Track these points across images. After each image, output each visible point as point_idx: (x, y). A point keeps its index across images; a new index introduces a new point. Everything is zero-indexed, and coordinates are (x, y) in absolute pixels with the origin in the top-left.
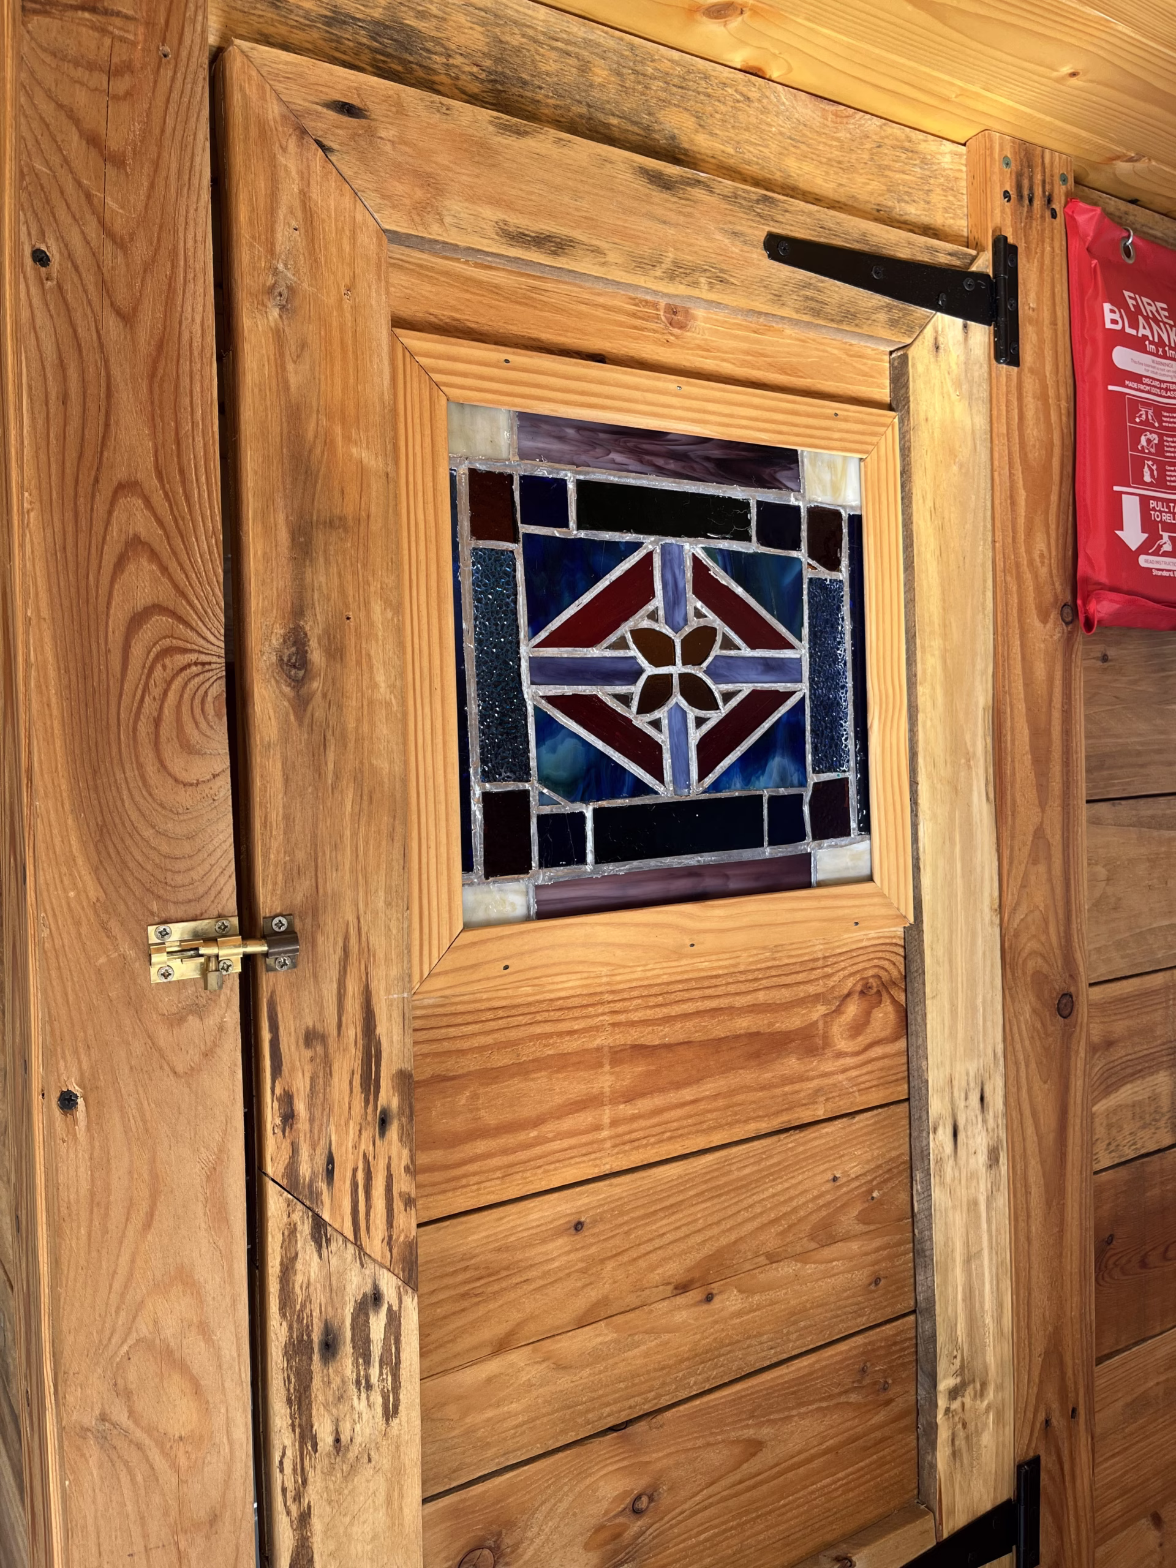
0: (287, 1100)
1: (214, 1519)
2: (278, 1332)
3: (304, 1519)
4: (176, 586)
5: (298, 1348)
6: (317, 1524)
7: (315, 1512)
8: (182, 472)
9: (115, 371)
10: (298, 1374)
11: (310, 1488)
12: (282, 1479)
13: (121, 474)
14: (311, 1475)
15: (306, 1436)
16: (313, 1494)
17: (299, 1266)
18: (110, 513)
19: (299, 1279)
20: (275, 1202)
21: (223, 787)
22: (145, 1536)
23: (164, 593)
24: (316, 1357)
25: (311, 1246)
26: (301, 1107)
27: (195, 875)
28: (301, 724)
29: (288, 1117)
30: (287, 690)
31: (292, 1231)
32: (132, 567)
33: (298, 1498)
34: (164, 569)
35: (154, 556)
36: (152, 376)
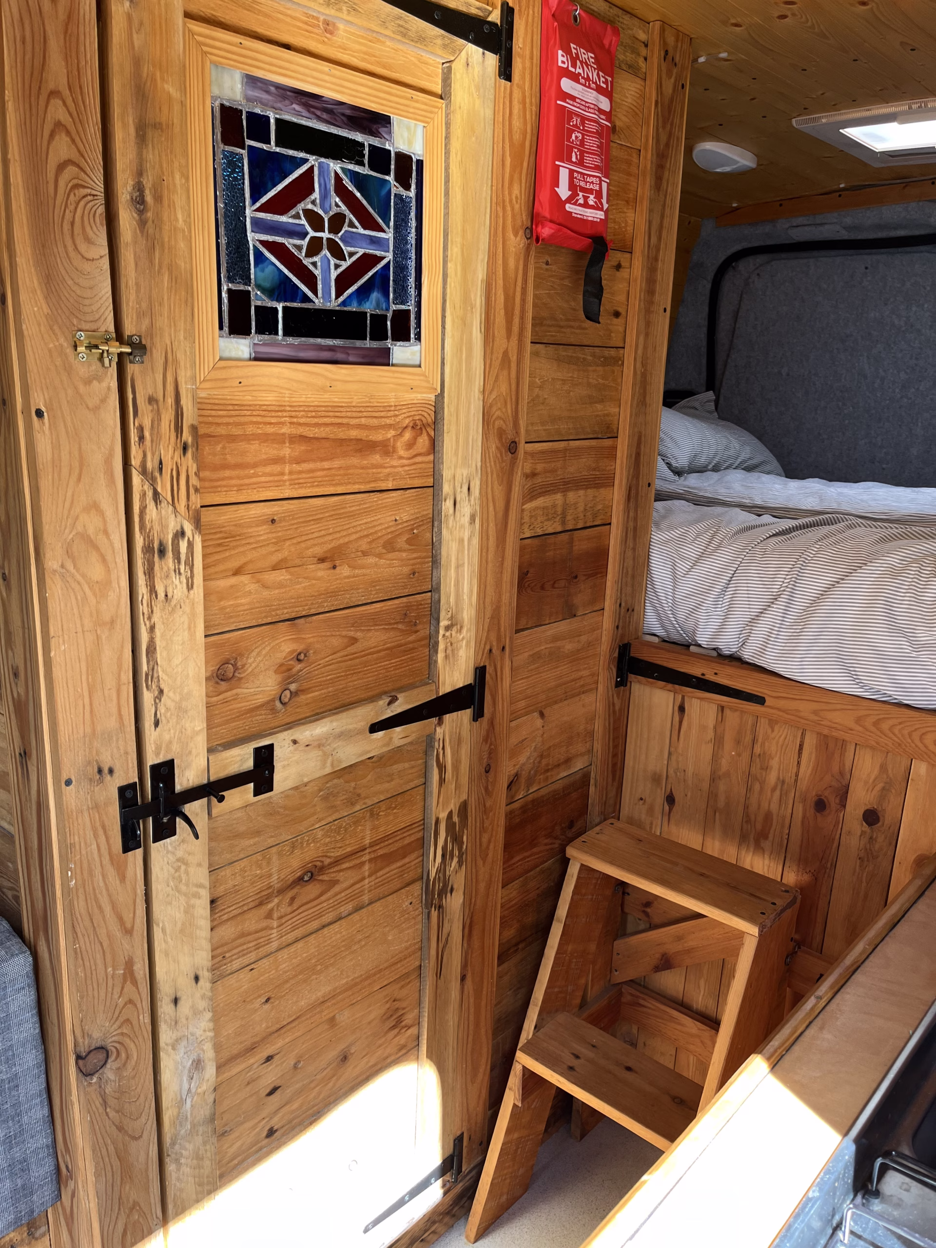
0: (141, 429)
1: (112, 622)
2: (139, 541)
3: (152, 628)
5: (148, 549)
6: (158, 633)
7: (157, 626)
8: (81, 87)
9: (48, 28)
10: (148, 561)
11: (154, 614)
12: (143, 608)
13: (51, 86)
14: (155, 609)
15: (153, 590)
16: (156, 618)
17: (148, 511)
18: (46, 107)
19: (147, 518)
20: (136, 479)
21: (105, 264)
22: (82, 626)
23: (74, 155)
24: (156, 555)
25: (153, 504)
26: (147, 434)
27: (94, 308)
28: (142, 236)
29: (141, 438)
30: (135, 215)
31: (144, 495)
32: (57, 137)
33: (149, 618)
34: (73, 141)
35: (68, 133)
36: (66, 32)
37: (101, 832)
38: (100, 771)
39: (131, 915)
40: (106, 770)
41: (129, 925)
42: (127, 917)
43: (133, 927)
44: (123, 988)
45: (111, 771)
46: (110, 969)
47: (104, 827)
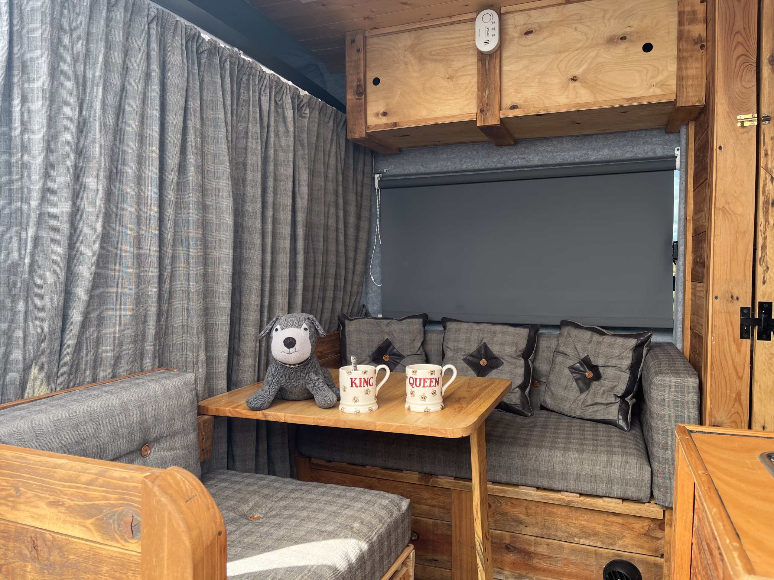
0: (766, 151)
1: (745, 232)
2: (761, 198)
3: (765, 238)
4: (747, 50)
5: (766, 202)
6: (768, 240)
7: (768, 237)
8: (749, 28)
9: (736, 11)
10: (766, 208)
11: (767, 232)
12: (761, 228)
14: (767, 229)
15: (767, 221)
16: (768, 233)
17: (767, 186)
18: (734, 38)
19: (767, 189)
20: (762, 172)
21: (755, 88)
22: (730, 232)
23: (744, 52)
24: (770, 205)
25: (770, 183)
26: (769, 152)
27: (748, 106)
28: (773, 74)
29: (766, 155)
31: (766, 179)
32: (737, 48)
33: (764, 233)
34: (744, 47)
35: (742, 45)
36: (744, 10)
37: (729, 325)
38: (732, 297)
39: (742, 370)
40: (735, 297)
41: (740, 375)
42: (740, 371)
43: (742, 376)
44: (734, 404)
45: (737, 298)
46: (728, 392)
47: (731, 323)
